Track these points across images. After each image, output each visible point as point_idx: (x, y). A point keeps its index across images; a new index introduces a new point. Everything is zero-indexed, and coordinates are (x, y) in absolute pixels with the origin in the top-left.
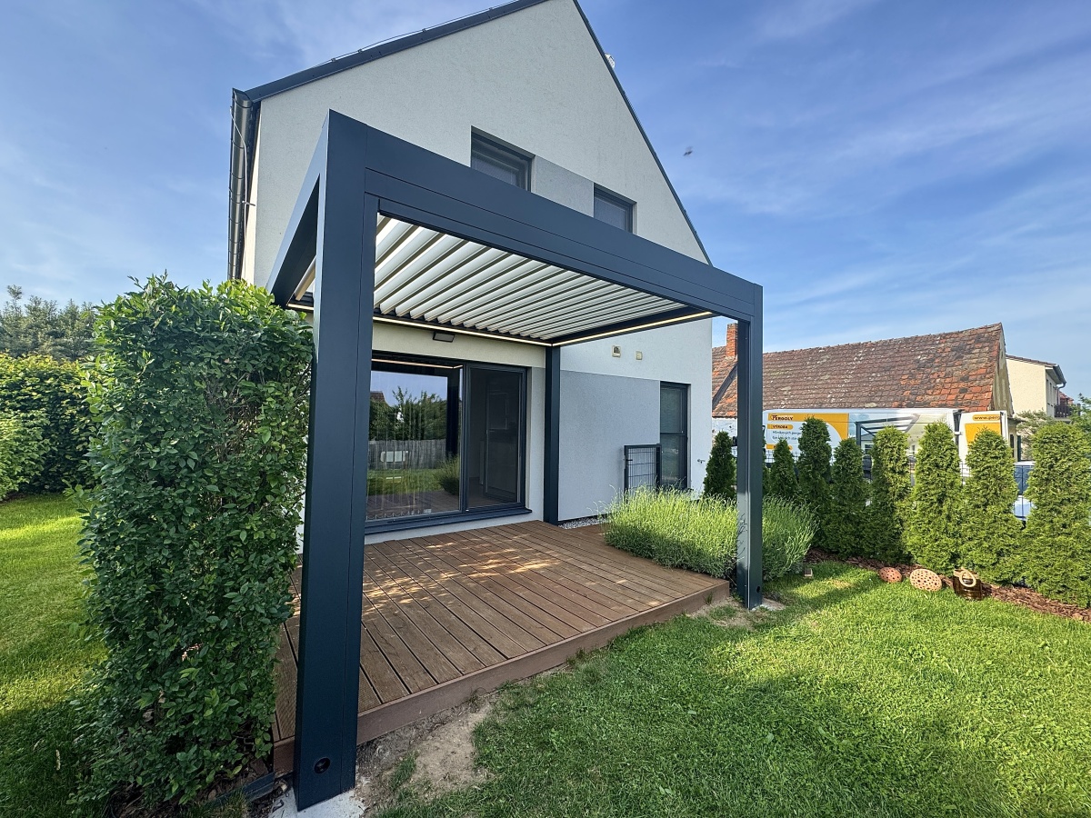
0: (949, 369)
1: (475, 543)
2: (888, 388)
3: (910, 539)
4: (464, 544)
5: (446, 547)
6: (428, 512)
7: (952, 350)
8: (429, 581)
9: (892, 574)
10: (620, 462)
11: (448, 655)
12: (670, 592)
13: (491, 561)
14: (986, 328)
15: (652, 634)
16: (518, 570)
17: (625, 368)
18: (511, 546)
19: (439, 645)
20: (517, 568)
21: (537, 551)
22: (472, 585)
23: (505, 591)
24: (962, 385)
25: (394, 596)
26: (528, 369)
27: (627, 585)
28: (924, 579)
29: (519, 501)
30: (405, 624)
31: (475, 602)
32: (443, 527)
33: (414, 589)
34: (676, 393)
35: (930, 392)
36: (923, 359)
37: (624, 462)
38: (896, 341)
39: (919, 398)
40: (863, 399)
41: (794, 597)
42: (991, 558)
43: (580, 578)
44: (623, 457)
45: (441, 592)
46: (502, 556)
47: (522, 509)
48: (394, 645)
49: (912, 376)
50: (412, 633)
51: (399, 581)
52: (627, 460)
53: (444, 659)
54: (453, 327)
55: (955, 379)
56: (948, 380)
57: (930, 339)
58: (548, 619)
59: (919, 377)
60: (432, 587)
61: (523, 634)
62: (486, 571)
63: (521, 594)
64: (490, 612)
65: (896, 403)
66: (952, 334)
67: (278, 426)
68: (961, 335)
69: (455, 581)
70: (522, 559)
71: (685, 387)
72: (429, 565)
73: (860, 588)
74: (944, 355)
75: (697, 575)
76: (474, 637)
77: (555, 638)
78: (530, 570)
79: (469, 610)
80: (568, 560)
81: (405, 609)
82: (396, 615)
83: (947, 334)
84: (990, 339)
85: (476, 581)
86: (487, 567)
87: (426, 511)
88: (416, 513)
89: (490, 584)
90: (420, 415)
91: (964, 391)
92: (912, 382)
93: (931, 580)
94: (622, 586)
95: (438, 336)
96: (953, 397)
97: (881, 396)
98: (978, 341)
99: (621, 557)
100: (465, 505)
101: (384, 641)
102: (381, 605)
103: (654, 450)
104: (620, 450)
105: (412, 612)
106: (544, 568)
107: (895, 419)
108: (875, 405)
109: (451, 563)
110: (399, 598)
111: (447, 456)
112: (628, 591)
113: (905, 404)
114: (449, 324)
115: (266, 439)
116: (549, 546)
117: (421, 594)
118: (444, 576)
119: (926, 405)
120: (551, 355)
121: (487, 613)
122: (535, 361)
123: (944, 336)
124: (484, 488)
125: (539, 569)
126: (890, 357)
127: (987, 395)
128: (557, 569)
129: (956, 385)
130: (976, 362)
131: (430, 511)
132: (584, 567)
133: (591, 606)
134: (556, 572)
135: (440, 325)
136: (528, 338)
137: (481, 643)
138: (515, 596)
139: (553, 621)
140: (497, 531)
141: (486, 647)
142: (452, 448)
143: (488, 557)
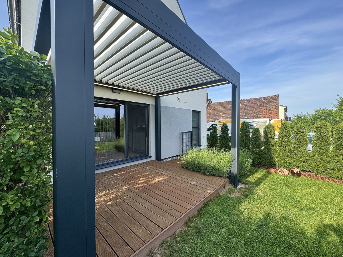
0: (266, 107)
1: (133, 171)
2: (250, 113)
3: (276, 159)
4: (129, 172)
5: (122, 174)
6: (112, 160)
7: (266, 102)
8: (118, 191)
9: (273, 170)
10: (180, 138)
11: (135, 231)
12: (212, 186)
13: (141, 179)
14: (275, 96)
15: (211, 204)
16: (153, 182)
17: (181, 105)
18: (148, 172)
19: (130, 227)
20: (153, 181)
21: (158, 173)
22: (137, 191)
23: (151, 192)
24: (269, 112)
25: (103, 201)
26: (148, 105)
27: (196, 184)
28: (283, 172)
29: (146, 153)
30: (111, 216)
31: (140, 200)
32: (119, 165)
33: (112, 196)
34: (196, 114)
35: (261, 114)
36: (259, 104)
37: (181, 138)
38: (252, 99)
39: (258, 116)
40: (243, 116)
41: (248, 182)
42: (301, 164)
43: (178, 183)
44: (181, 136)
45: (125, 196)
46: (145, 176)
47: (148, 156)
48: (107, 230)
49: (256, 109)
50: (115, 221)
51: (105, 192)
52: (183, 137)
53: (134, 235)
54: (120, 87)
55: (267, 110)
56: (266, 110)
57: (260, 99)
58: (173, 204)
59: (258, 109)
60: (120, 194)
61: (165, 213)
62: (141, 183)
63: (158, 193)
64: (148, 204)
65: (252, 117)
66: (266, 97)
67: (26, 128)
68: (268, 98)
69: (129, 190)
70: (153, 177)
71: (199, 112)
72: (116, 183)
73: (265, 177)
74: (264, 103)
75: (218, 177)
76: (145, 219)
77: (180, 214)
78: (158, 181)
79: (139, 204)
80: (171, 175)
81: (110, 207)
82: (106, 211)
83: (265, 97)
84: (275, 98)
85: (138, 189)
86: (141, 182)
87: (111, 160)
88: (107, 161)
89: (144, 190)
90: (103, 123)
91: (270, 113)
92: (256, 111)
93: (285, 172)
94: (194, 185)
95: (114, 91)
96: (267, 115)
97: (248, 115)
98: (273, 100)
99: (189, 173)
100: (127, 156)
101: (102, 228)
102: (98, 207)
103: (190, 133)
104: (180, 134)
105: (113, 209)
106: (163, 180)
107: (254, 122)
108: (247, 118)
109: (125, 181)
110: (106, 201)
111: (116, 138)
112: (198, 187)
113: (255, 117)
114: (118, 86)
115: (16, 138)
116: (162, 170)
117: (116, 198)
118: (124, 188)
119: (260, 118)
120: (157, 100)
121: (147, 205)
122: (151, 102)
123: (264, 98)
124: (133, 149)
125: (161, 181)
126: (250, 104)
127: (276, 115)
128: (168, 180)
129: (268, 112)
130: (272, 105)
131: (113, 159)
132: (177, 178)
133: (187, 195)
134: (168, 181)
135: (115, 86)
136: (149, 93)
137: (149, 222)
138: (156, 194)
139: (175, 205)
140: (140, 165)
141: (151, 224)
142: (118, 135)
143: (140, 177)
